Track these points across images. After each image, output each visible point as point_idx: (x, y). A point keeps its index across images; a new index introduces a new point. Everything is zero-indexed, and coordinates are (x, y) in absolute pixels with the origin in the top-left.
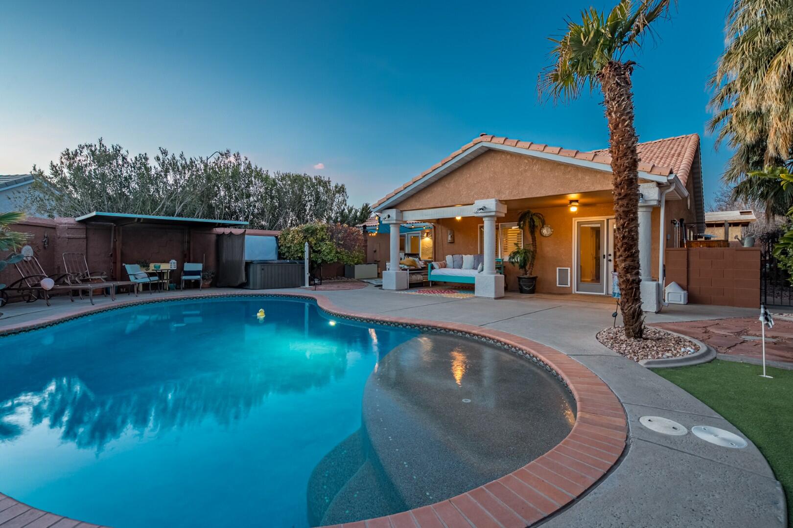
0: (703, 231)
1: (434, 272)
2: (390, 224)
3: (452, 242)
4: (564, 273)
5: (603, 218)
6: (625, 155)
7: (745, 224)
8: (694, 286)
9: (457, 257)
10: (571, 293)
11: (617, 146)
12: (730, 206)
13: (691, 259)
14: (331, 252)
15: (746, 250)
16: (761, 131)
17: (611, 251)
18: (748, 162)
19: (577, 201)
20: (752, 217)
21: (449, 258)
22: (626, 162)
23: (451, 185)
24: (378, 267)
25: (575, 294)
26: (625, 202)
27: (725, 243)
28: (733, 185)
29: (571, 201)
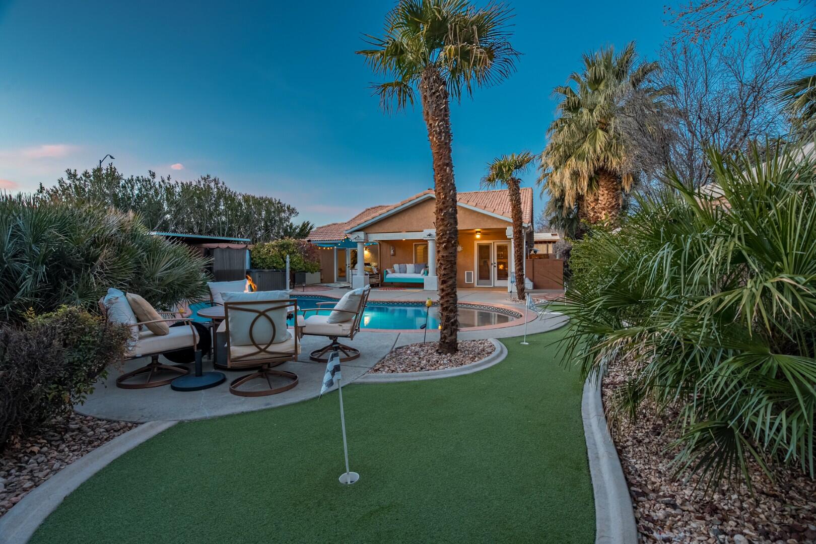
0: (533, 247)
1: (388, 276)
2: (357, 242)
3: (394, 255)
4: (469, 275)
5: (491, 242)
6: (518, 220)
7: (554, 242)
8: (536, 279)
9: (402, 265)
10: (474, 287)
11: (515, 216)
12: (548, 230)
13: (535, 265)
14: (300, 262)
15: (558, 260)
16: (562, 191)
17: (496, 262)
18: (556, 206)
19: (480, 232)
20: (557, 238)
21: (396, 266)
22: (519, 223)
23: (406, 218)
24: (321, 274)
25: (477, 287)
26: (518, 240)
27: (547, 256)
28: (549, 218)
29: (477, 232)
